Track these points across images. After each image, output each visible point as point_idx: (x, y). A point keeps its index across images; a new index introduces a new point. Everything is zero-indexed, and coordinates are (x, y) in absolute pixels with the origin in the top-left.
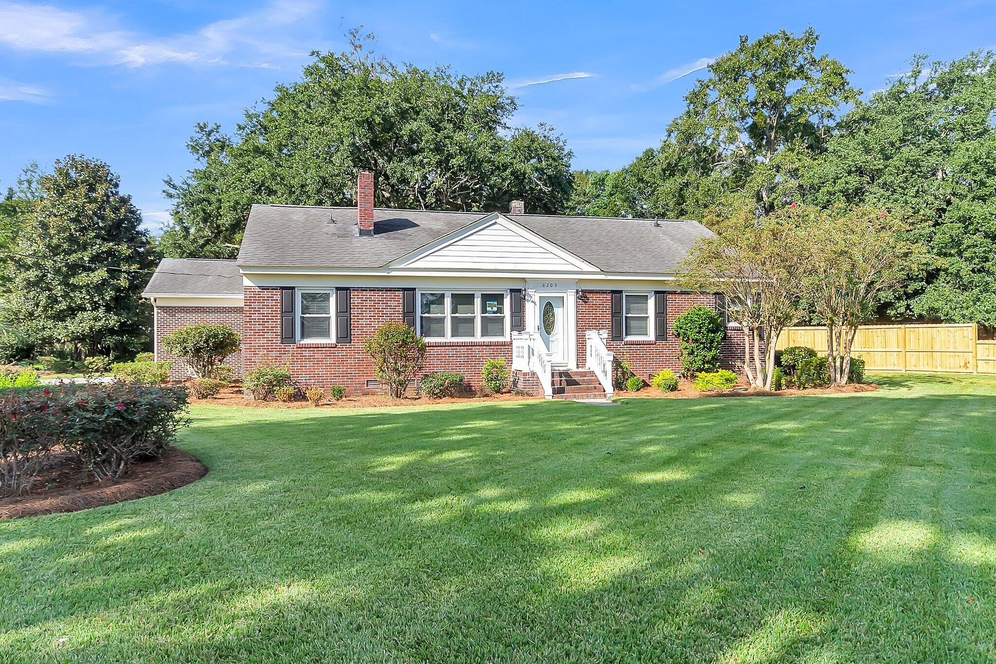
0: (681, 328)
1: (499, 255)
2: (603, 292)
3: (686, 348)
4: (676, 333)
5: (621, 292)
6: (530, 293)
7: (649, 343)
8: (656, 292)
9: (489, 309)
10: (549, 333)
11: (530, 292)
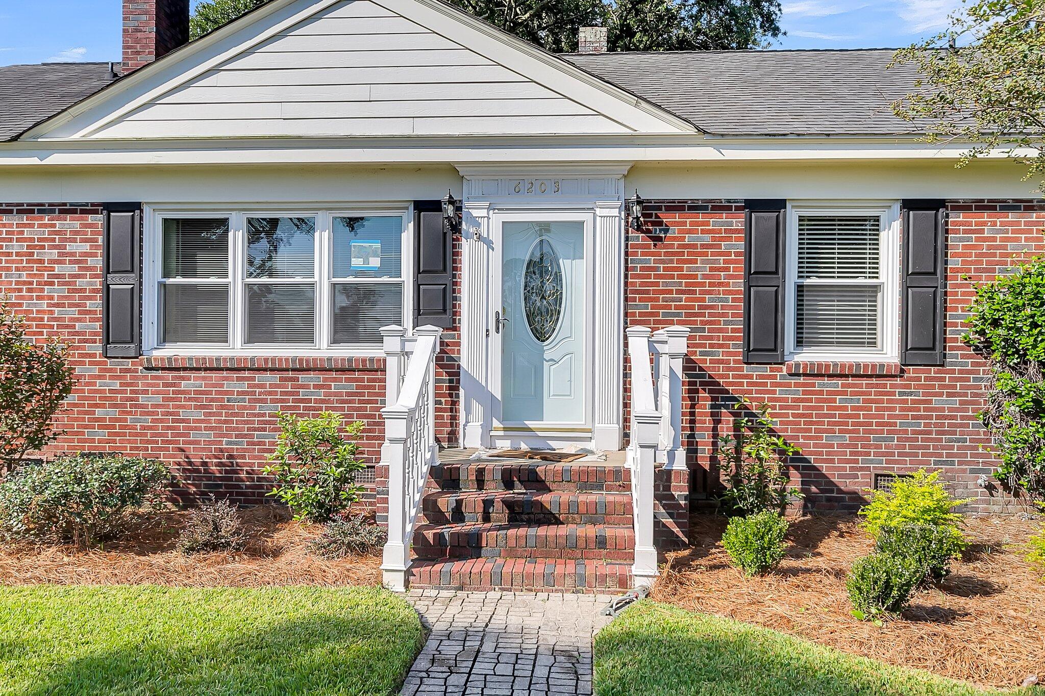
0: (996, 323)
1: (362, 92)
2: (719, 207)
3: (1013, 393)
4: (975, 339)
5: (778, 205)
6: (475, 213)
7: (877, 374)
8: (909, 205)
9: (356, 262)
10: (541, 335)
11: (476, 210)
